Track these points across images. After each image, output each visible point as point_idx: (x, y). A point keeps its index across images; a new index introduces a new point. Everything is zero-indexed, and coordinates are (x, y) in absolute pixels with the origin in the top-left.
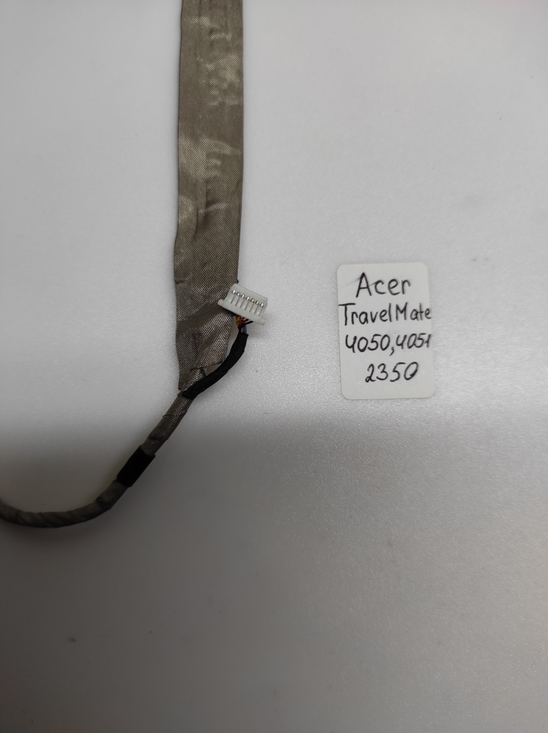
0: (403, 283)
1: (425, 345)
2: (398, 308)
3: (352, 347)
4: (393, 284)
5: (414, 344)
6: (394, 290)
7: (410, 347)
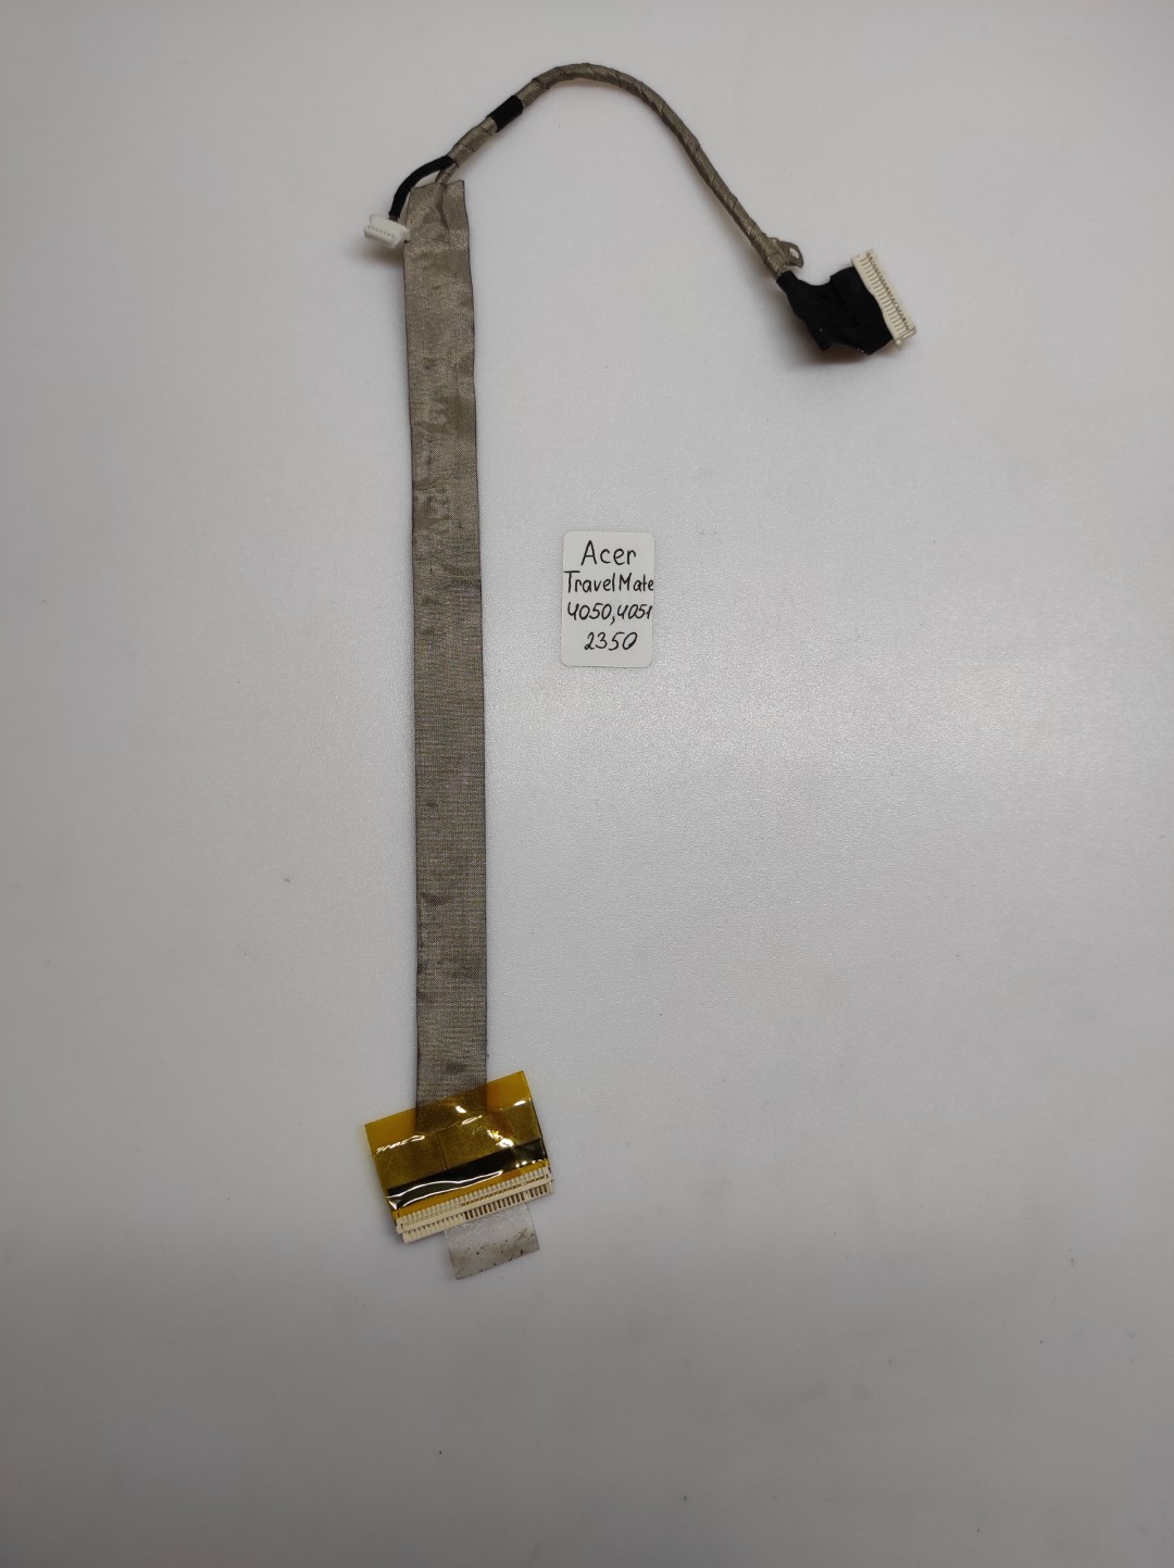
0: (629, 553)
1: (646, 616)
2: (621, 578)
3: (574, 614)
4: (619, 553)
5: (635, 614)
6: (619, 560)
7: (630, 618)
